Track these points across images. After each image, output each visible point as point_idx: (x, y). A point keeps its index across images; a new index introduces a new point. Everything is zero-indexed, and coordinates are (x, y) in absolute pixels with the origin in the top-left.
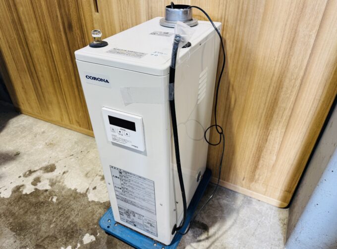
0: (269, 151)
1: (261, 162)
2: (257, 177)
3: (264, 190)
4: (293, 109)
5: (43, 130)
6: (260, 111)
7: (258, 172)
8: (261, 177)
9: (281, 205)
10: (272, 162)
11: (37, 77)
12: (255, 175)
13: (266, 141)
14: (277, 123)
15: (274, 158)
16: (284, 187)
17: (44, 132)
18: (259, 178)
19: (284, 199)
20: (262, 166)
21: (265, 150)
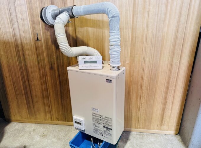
0: (167, 109)
1: (165, 115)
2: (163, 123)
3: (167, 128)
4: (175, 90)
5: (33, 129)
6: (162, 93)
7: (164, 120)
8: (165, 123)
9: (176, 133)
10: (169, 114)
11: (31, 97)
12: (162, 122)
13: (166, 105)
14: (170, 97)
15: (170, 112)
16: (176, 124)
17: (34, 130)
18: (164, 123)
19: (176, 130)
20: (165, 117)
21: (166, 109)
